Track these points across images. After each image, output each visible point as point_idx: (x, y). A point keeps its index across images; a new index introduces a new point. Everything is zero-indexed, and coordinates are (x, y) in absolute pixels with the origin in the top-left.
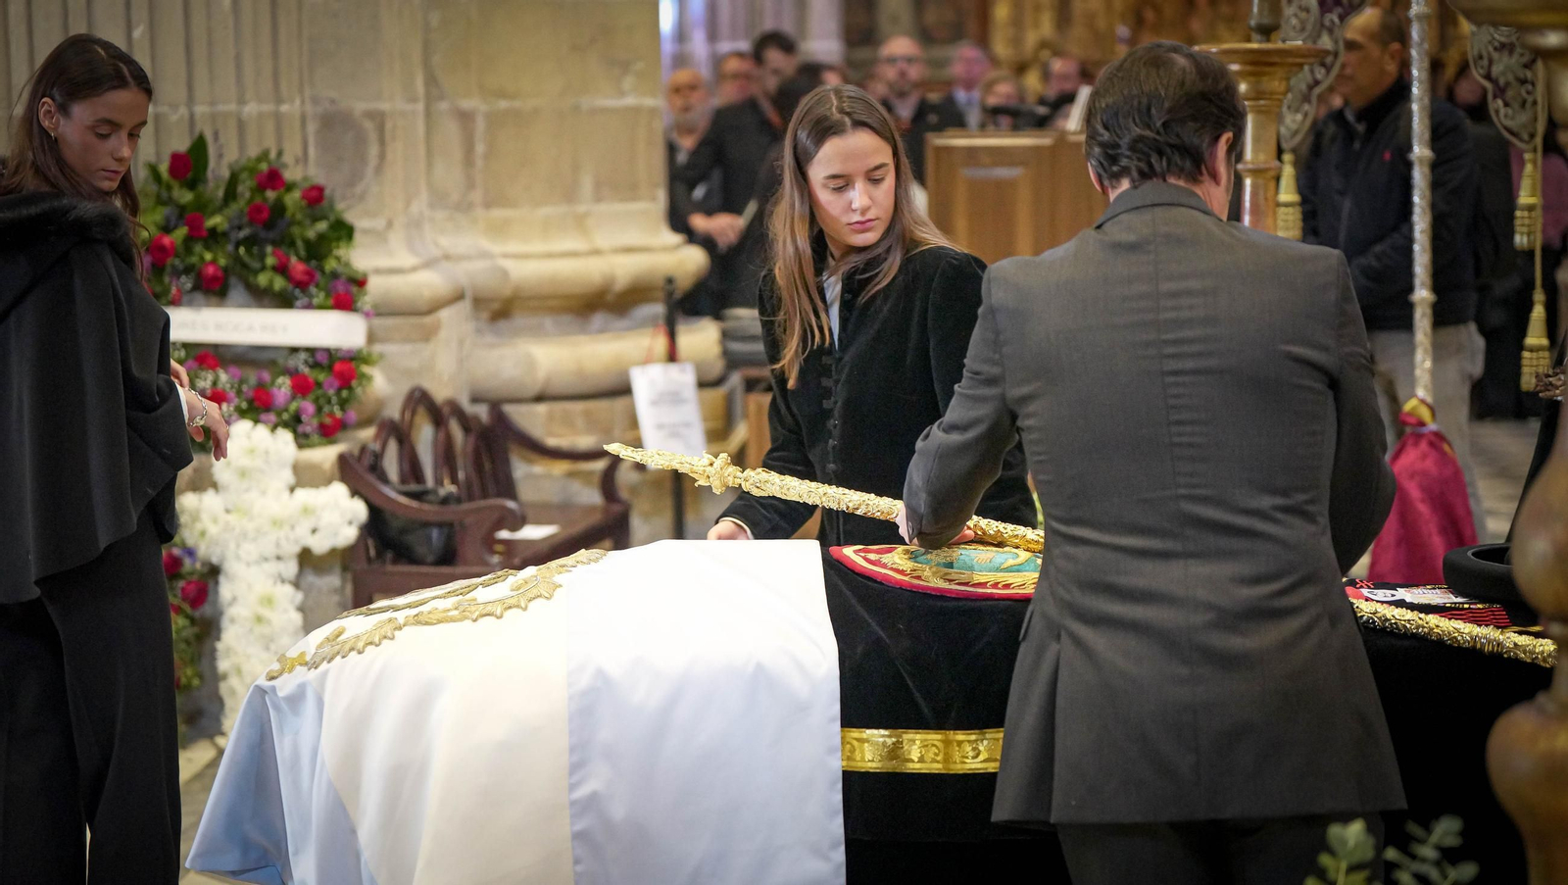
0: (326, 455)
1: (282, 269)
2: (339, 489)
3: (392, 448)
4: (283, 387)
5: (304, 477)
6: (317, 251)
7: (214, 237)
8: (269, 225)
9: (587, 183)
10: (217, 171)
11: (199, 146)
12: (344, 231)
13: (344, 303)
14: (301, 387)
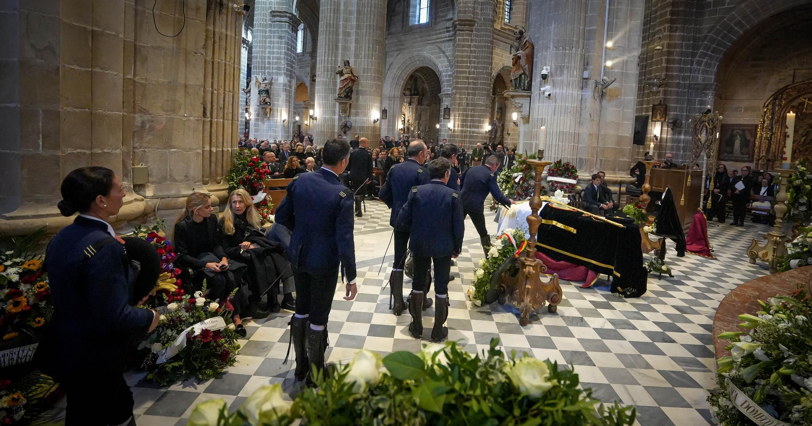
0: (567, 195)
1: (568, 174)
2: (567, 198)
3: (578, 195)
4: (565, 187)
5: (564, 196)
6: (573, 173)
7: (560, 170)
8: (567, 169)
9: (617, 169)
10: (562, 163)
11: (561, 160)
12: (576, 171)
13: (575, 179)
14: (567, 187)
